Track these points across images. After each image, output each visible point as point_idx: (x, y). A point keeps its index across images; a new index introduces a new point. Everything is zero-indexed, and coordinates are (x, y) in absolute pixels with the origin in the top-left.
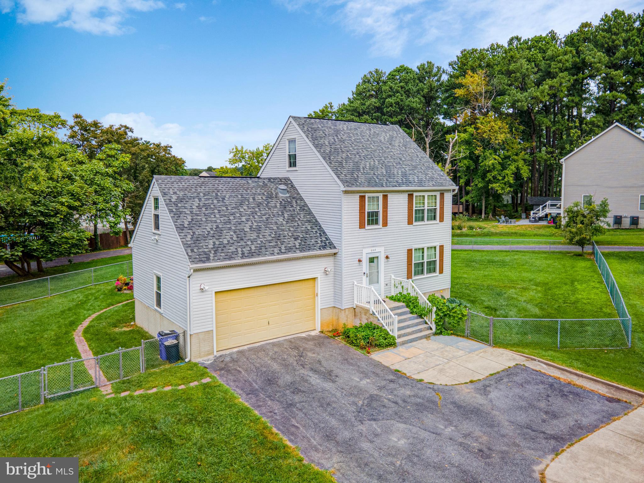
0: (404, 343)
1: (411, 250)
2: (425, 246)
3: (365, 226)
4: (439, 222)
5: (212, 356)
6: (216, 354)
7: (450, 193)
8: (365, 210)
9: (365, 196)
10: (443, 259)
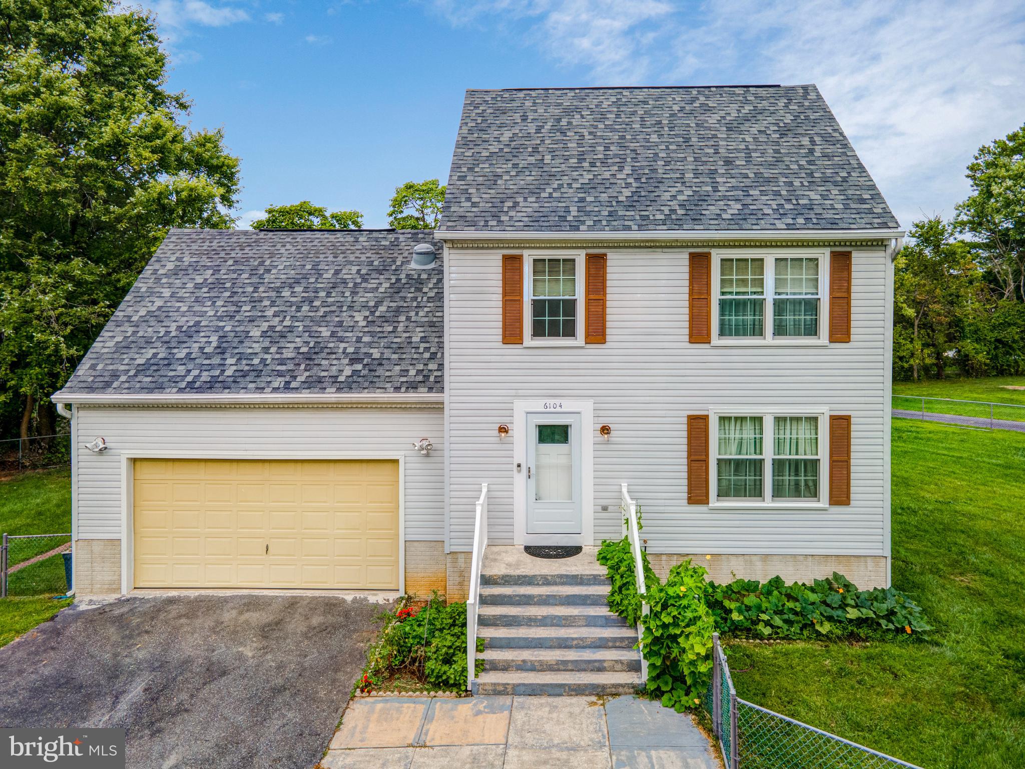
0: (499, 691)
1: (705, 419)
2: (769, 413)
3: (522, 339)
4: (831, 342)
5: (118, 596)
6: (126, 592)
7: (882, 254)
8: (521, 294)
9: (522, 256)
10: (850, 459)
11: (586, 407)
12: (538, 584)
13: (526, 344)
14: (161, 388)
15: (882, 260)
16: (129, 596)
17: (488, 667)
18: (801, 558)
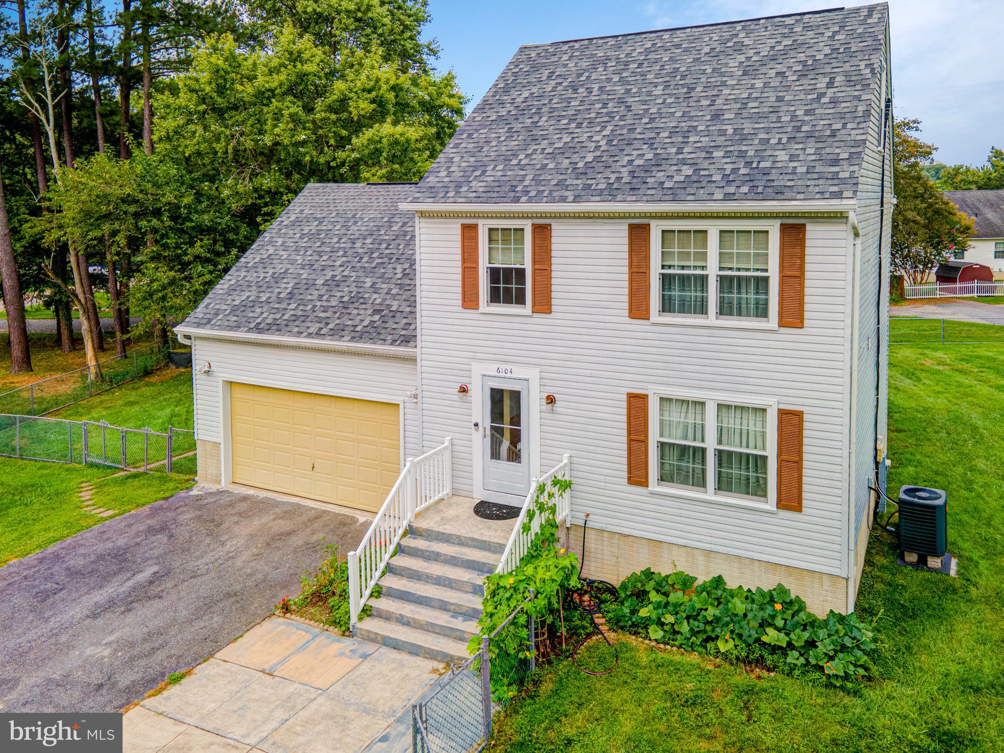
0: (372, 638)
1: (644, 398)
2: (712, 397)
3: (478, 305)
4: (780, 326)
5: (218, 487)
6: (224, 485)
7: (843, 227)
8: (477, 262)
9: (477, 225)
10: (801, 460)
11: (533, 374)
12: (454, 543)
13: (481, 310)
14: (237, 327)
15: (842, 235)
16: (225, 489)
17: (375, 613)
18: (747, 561)
